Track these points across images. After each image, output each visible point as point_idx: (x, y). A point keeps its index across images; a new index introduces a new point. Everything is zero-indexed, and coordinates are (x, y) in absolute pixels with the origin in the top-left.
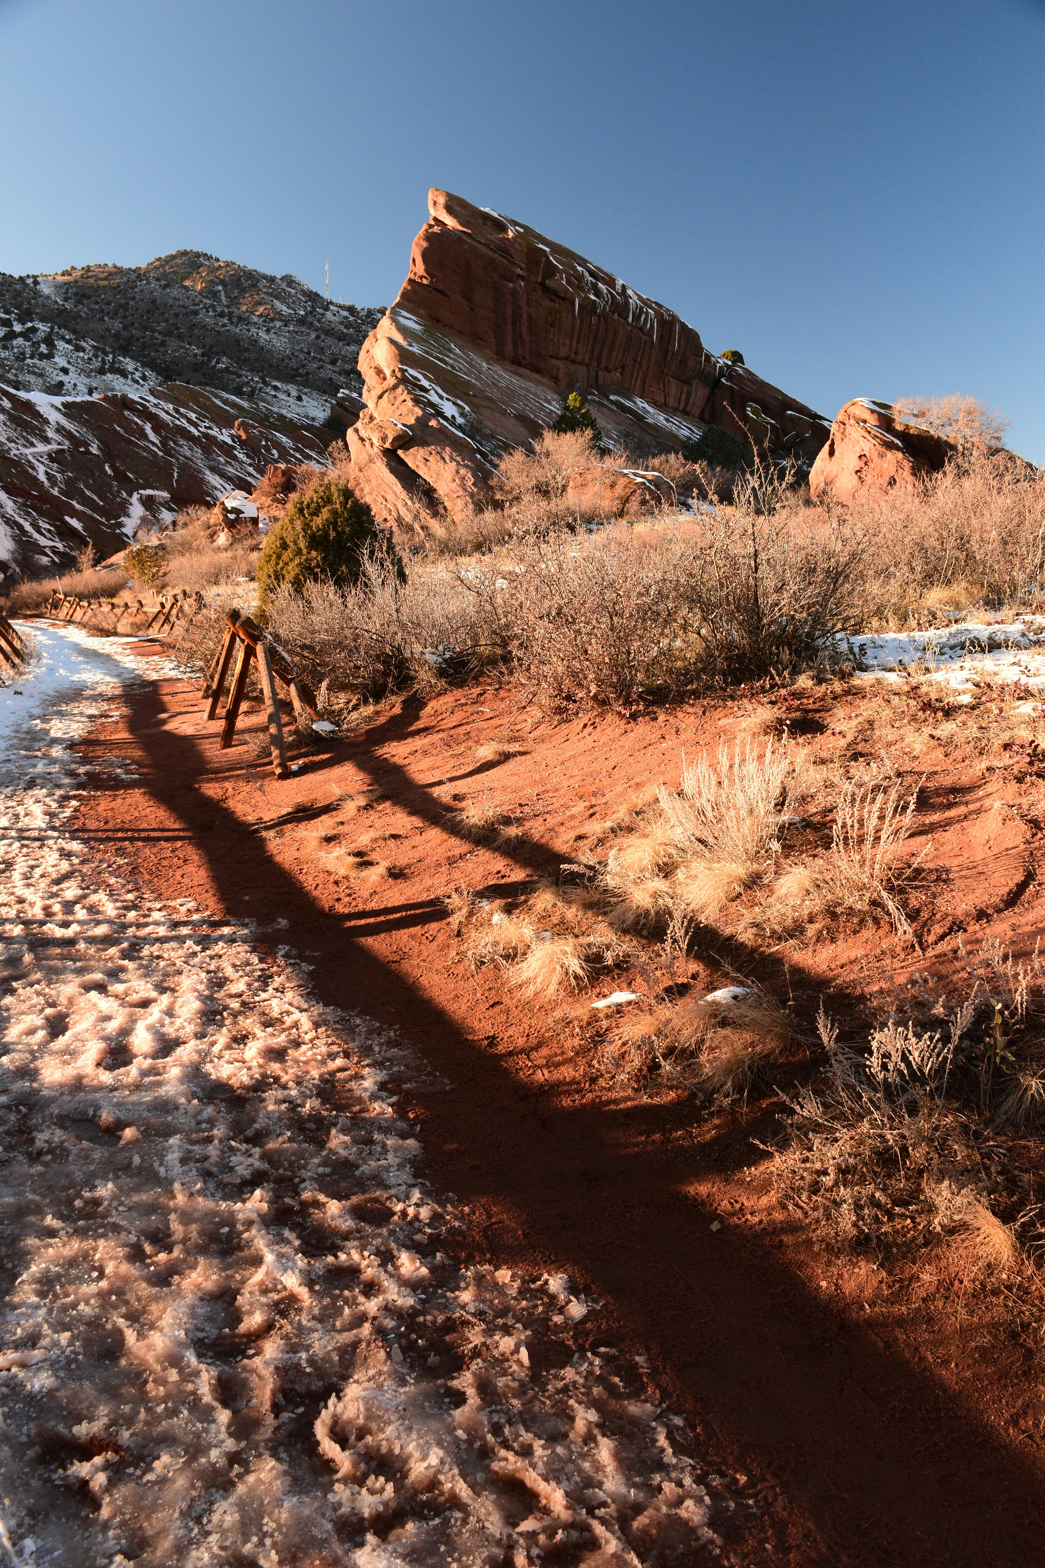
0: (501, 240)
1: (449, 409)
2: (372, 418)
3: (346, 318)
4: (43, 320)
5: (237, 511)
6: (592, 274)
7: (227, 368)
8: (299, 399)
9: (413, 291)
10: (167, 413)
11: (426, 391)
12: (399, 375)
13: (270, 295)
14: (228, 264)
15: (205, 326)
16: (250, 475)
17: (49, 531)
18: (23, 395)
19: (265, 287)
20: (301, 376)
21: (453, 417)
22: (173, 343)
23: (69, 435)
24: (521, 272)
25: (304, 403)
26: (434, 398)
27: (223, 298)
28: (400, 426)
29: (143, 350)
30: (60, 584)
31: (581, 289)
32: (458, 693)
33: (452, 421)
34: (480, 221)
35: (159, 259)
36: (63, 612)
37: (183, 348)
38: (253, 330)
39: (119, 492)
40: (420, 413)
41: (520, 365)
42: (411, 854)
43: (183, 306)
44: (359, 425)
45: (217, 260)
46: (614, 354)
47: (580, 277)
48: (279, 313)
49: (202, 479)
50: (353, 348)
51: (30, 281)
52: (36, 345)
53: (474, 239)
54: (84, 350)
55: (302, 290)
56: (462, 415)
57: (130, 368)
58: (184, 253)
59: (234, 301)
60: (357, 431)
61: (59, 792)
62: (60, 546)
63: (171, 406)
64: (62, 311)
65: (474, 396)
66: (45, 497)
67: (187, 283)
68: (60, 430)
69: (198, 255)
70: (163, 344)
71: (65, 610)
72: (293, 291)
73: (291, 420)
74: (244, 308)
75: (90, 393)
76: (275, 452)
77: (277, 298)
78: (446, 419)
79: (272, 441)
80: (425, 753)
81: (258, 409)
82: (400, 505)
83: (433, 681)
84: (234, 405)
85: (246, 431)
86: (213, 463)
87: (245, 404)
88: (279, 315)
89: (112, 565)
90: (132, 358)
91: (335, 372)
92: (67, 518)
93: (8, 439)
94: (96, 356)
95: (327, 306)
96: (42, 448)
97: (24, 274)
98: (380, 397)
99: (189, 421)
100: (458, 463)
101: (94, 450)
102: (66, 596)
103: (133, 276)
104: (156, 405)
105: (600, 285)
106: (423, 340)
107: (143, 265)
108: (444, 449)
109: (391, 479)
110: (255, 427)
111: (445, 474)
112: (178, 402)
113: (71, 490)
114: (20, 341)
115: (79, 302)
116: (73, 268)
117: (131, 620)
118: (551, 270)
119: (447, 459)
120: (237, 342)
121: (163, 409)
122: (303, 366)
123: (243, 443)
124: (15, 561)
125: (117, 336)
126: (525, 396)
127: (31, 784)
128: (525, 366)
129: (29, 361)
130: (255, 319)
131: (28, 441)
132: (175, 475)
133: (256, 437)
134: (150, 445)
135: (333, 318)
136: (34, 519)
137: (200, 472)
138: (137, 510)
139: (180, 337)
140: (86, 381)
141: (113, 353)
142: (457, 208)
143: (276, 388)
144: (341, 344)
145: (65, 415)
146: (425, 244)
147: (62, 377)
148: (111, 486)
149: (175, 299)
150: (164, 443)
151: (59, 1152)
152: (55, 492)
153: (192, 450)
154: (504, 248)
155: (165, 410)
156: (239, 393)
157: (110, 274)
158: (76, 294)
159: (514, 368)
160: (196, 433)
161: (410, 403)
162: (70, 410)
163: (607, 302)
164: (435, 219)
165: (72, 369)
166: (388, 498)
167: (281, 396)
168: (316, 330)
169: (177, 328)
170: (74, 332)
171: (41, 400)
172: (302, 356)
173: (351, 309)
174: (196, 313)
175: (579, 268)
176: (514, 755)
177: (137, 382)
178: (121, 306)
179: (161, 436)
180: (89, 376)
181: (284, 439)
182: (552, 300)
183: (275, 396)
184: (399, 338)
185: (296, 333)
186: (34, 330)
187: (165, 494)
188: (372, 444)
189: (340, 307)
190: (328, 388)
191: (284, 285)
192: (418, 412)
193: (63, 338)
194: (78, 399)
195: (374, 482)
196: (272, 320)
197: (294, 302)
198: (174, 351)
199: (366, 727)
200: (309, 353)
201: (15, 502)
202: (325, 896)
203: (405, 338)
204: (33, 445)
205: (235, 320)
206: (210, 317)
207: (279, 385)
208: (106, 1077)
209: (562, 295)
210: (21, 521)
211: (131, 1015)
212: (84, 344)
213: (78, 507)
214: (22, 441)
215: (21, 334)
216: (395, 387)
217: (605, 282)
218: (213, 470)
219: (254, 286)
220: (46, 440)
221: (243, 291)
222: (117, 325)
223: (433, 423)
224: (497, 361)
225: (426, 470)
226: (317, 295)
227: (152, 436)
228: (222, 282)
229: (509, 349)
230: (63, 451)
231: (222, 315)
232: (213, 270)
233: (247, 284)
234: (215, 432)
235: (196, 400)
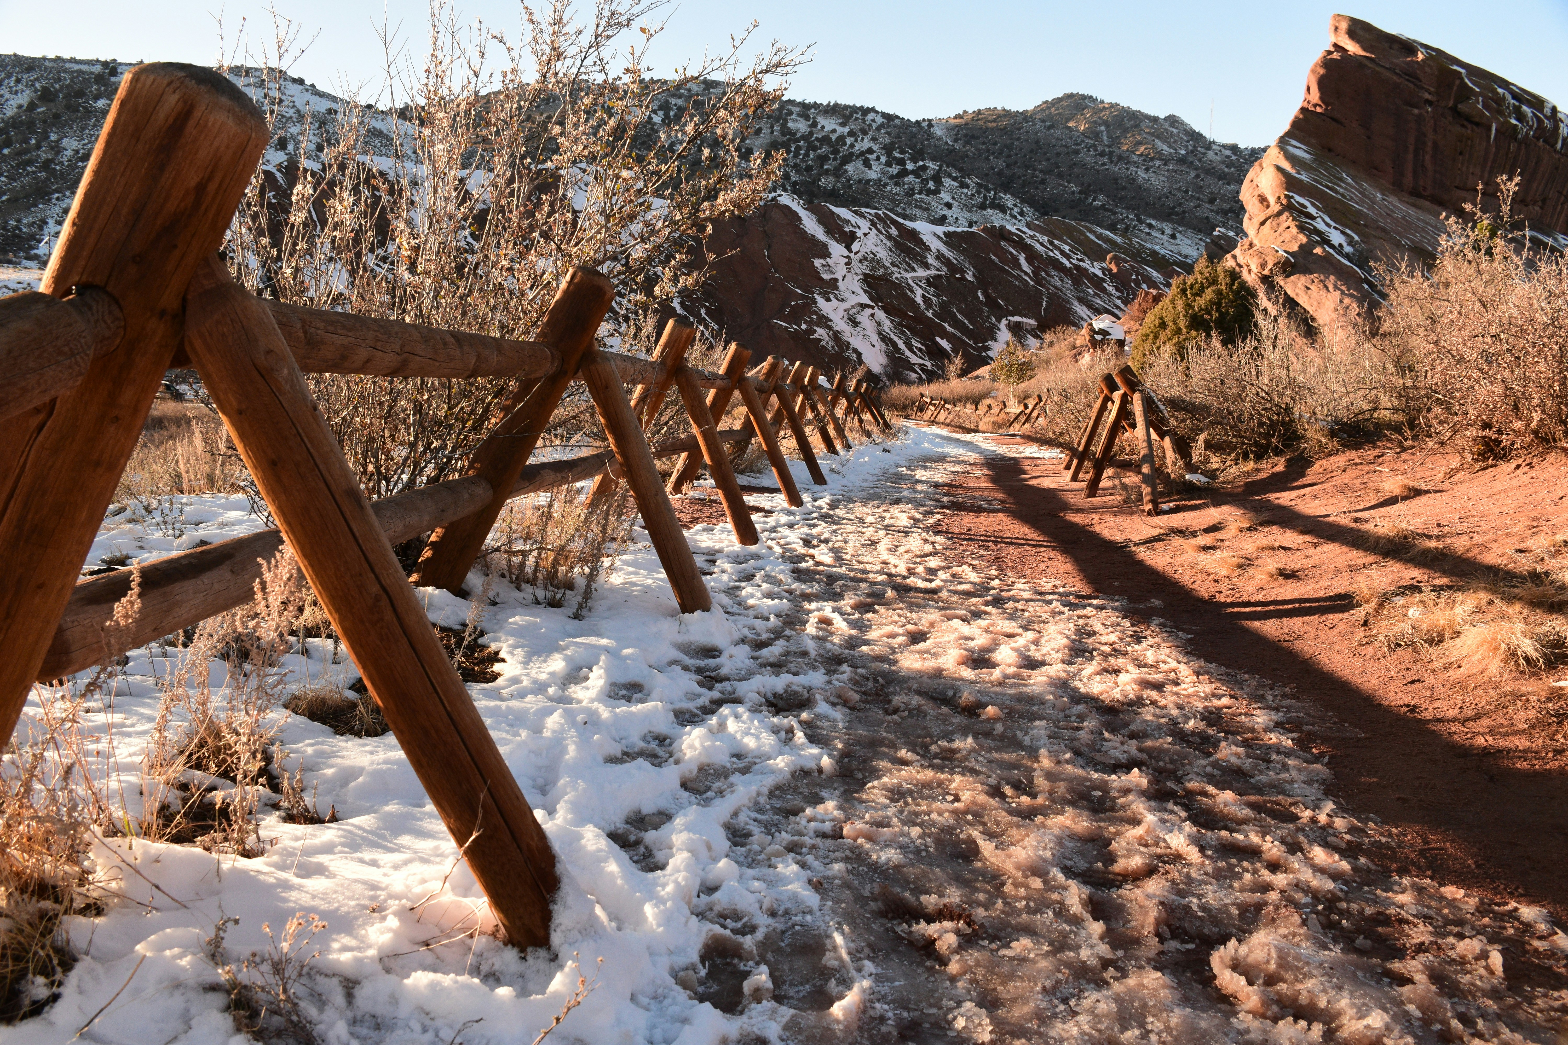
0: (1408, 63)
1: (1336, 238)
2: (1251, 245)
3: (1228, 157)
4: (933, 159)
5: (1104, 333)
6: (1515, 96)
7: (1103, 205)
8: (1173, 237)
9: (1305, 119)
10: (1042, 244)
11: (1313, 218)
12: (1284, 202)
13: (1152, 134)
14: (1113, 106)
15: (1085, 165)
16: (1118, 307)
17: (920, 350)
18: (909, 224)
19: (1147, 127)
20: (1177, 214)
21: (1340, 245)
22: (1052, 180)
23: (947, 262)
24: (1429, 97)
25: (1178, 241)
26: (1320, 226)
27: (1105, 138)
28: (1281, 252)
29: (1023, 186)
30: (929, 390)
31: (1501, 113)
32: (1353, 455)
33: (1339, 249)
34: (1387, 45)
35: (1045, 102)
36: (927, 415)
37: (1062, 185)
38: (1132, 169)
39: (989, 317)
41: (1419, 195)
42: (1305, 561)
43: (1065, 146)
44: (1237, 252)
45: (1102, 102)
46: (1535, 185)
47: (1500, 100)
48: (1160, 153)
49: (1070, 310)
50: (1233, 187)
51: (925, 124)
52: (925, 182)
53: (1378, 64)
54: (968, 187)
55: (1185, 130)
56: (1351, 242)
57: (1010, 205)
58: (1070, 96)
59: (1115, 141)
60: (1234, 257)
61: (922, 509)
62: (928, 364)
63: (1045, 239)
64: (952, 151)
65: (1365, 225)
66: (920, 318)
67: (1071, 124)
68: (940, 257)
69: (1084, 97)
70: (1043, 182)
71: (929, 413)
72: (1175, 131)
73: (1164, 256)
74: (1125, 148)
75: (970, 226)
76: (1144, 286)
77: (1158, 137)
78: (1332, 246)
79: (1143, 275)
80: (1315, 497)
81: (1131, 245)
83: (1324, 441)
84: (1107, 240)
85: (1117, 265)
86: (1081, 295)
87: (1119, 240)
88: (1159, 154)
89: (977, 377)
90: (1013, 195)
91: (1212, 211)
92: (938, 339)
93: (892, 264)
94: (979, 193)
95: (1209, 145)
96: (921, 273)
97: (920, 118)
98: (1263, 223)
99: (1063, 253)
100: (1343, 292)
101: (969, 276)
102: (932, 399)
103: (1020, 118)
104: (1031, 237)
105: (1525, 108)
106: (1312, 168)
107: (1030, 107)
108: (1328, 278)
110: (1126, 262)
111: (1327, 303)
112: (1052, 235)
113: (944, 313)
114: (911, 178)
115: (967, 143)
116: (965, 112)
117: (993, 419)
118: (1465, 93)
119: (1331, 288)
120: (1116, 180)
122: (1180, 205)
123: (1113, 276)
124: (887, 375)
125: (1000, 174)
126: (1423, 229)
127: (897, 501)
128: (1425, 198)
129: (917, 196)
130: (1135, 158)
131: (909, 265)
132: (1044, 304)
133: (1127, 271)
134: (1022, 275)
135: (1214, 158)
136: (908, 338)
137: (1068, 302)
138: (1004, 335)
139: (1060, 176)
140: (967, 215)
141: (995, 190)
142: (1361, 33)
143: (1150, 226)
144: (1220, 183)
145: (945, 243)
146: (1322, 71)
147: (946, 212)
148: (982, 311)
149: (1058, 139)
150: (1036, 273)
151: (918, 713)
152: (930, 314)
153: (1062, 281)
154: (1412, 73)
155: (1039, 242)
156: (1112, 228)
157: (999, 116)
158: (966, 135)
159: (1412, 199)
160: (1068, 265)
161: (1294, 230)
162: (951, 239)
163: (1531, 127)
164: (1335, 45)
165: (955, 204)
167: (1155, 234)
168: (1196, 169)
169: (1058, 167)
170: (960, 170)
171: (925, 229)
172: (1179, 195)
173: (1234, 149)
174: (1077, 152)
175: (1500, 90)
176: (1427, 492)
177: (1015, 217)
178: (1006, 146)
179: (1033, 266)
180: (970, 211)
181: (1155, 274)
182: (1463, 126)
183: (1149, 234)
184: (1286, 166)
185: (1175, 172)
186: (924, 168)
187: (1032, 322)
188: (1250, 271)
189: (1222, 146)
190: (1204, 227)
191: (1167, 126)
192: (1303, 239)
193: (950, 176)
194: (959, 230)
196: (1152, 159)
197: (1175, 142)
198: (1053, 189)
199: (1244, 480)
200: (1187, 192)
201: (892, 321)
202: (1204, 590)
203: (1293, 167)
204: (914, 270)
205: (1115, 159)
206: (1091, 156)
207: (1154, 223)
208: (968, 673)
209: (1477, 120)
210: (896, 339)
211: (994, 640)
212: (968, 181)
213: (949, 328)
214: (904, 266)
215: (913, 172)
216: (1279, 214)
217: (1530, 104)
218: (1081, 301)
219: (1137, 126)
220: (926, 266)
221: (1125, 131)
222: (1001, 164)
223: (1318, 251)
224: (1393, 193)
225: (1306, 298)
226: (1199, 134)
227: (1025, 266)
228: (1106, 123)
229: (1408, 180)
230: (940, 276)
231: (1102, 154)
232: (1097, 112)
233: (1129, 124)
234: (1086, 264)
235: (1070, 234)
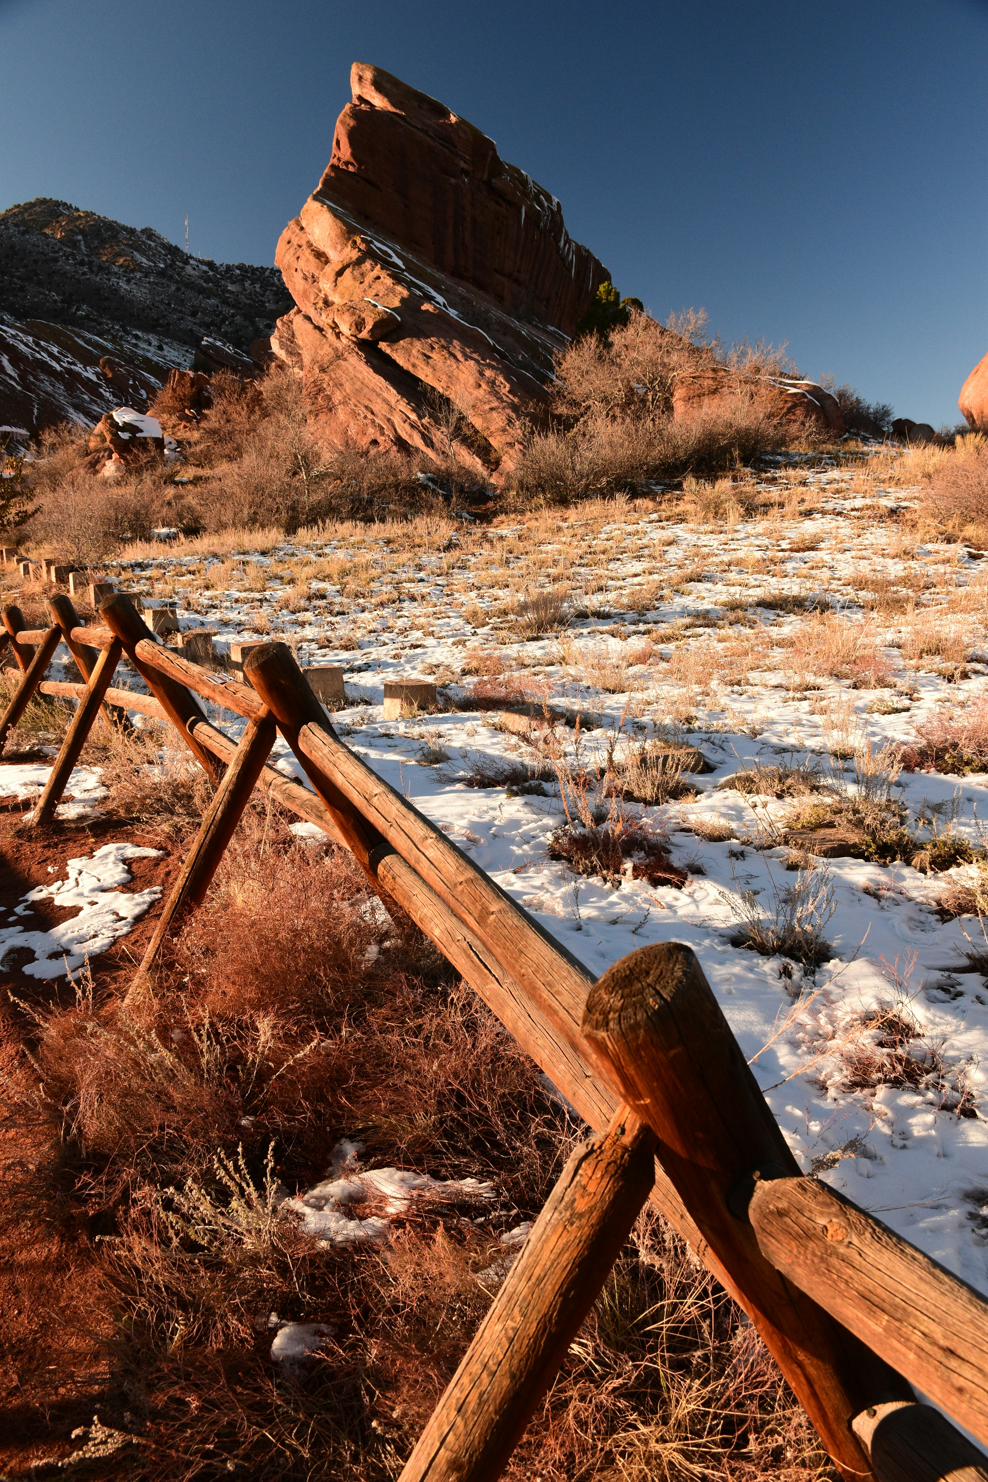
0: (441, 125)
1: (437, 295)
3: (205, 272)
5: (133, 429)
7: (87, 316)
8: (160, 348)
9: (338, 178)
10: (26, 345)
11: (401, 270)
12: (362, 247)
13: (131, 246)
14: (88, 214)
15: (65, 273)
19: (125, 238)
20: (162, 326)
22: (32, 288)
24: (465, 166)
25: (165, 353)
27: (83, 248)
28: (379, 309)
34: (417, 103)
35: (18, 206)
37: (43, 293)
38: (114, 279)
40: (406, 293)
43: (43, 253)
45: (77, 210)
46: (546, 281)
48: (139, 265)
50: (212, 301)
53: (409, 123)
55: (162, 244)
58: (44, 201)
59: (94, 251)
63: (31, 339)
67: (48, 231)
69: (57, 204)
70: (22, 289)
72: (153, 244)
73: (157, 363)
74: (104, 258)
76: (143, 392)
77: (136, 250)
78: (439, 305)
79: (140, 381)
81: (122, 351)
82: (397, 420)
84: (97, 345)
85: (112, 370)
86: (76, 401)
87: (109, 346)
88: (139, 267)
91: (195, 324)
95: (186, 259)
98: (340, 273)
99: (51, 355)
100: (478, 362)
104: (16, 338)
105: (541, 196)
108: (451, 343)
109: (378, 381)
110: (122, 366)
111: (462, 377)
112: (37, 337)
119: (459, 356)
120: (98, 290)
121: (22, 341)
122: (164, 317)
123: (108, 382)
128: (467, 279)
130: (116, 269)
132: (35, 411)
133: (123, 375)
134: (7, 379)
135: (192, 272)
137: (62, 409)
139: (39, 284)
142: (388, 86)
143: (136, 337)
144: (201, 297)
146: (352, 123)
149: (34, 245)
150: (23, 377)
153: (54, 386)
154: (446, 137)
155: (23, 343)
160: (59, 368)
163: (548, 217)
164: (360, 98)
166: (376, 409)
167: (142, 345)
168: (177, 282)
169: (37, 275)
172: (162, 307)
173: (210, 264)
174: (56, 260)
179: (19, 369)
181: (153, 379)
182: (498, 203)
183: (136, 344)
185: (157, 284)
187: (23, 432)
188: (338, 334)
189: (199, 261)
190: (189, 339)
191: (144, 238)
195: (348, 387)
196: (133, 271)
197: (154, 255)
198: (33, 297)
200: (169, 304)
205: (95, 269)
206: (70, 265)
207: (139, 334)
209: (510, 198)
216: (359, 262)
218: (77, 407)
219: (115, 237)
221: (103, 241)
223: (426, 307)
224: (437, 270)
225: (428, 370)
226: (177, 248)
227: (9, 369)
228: (82, 232)
229: (449, 257)
231: (82, 263)
232: (72, 220)
233: (107, 235)
234: (78, 368)
235: (56, 338)
